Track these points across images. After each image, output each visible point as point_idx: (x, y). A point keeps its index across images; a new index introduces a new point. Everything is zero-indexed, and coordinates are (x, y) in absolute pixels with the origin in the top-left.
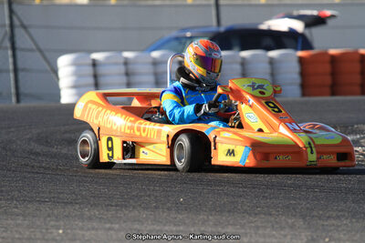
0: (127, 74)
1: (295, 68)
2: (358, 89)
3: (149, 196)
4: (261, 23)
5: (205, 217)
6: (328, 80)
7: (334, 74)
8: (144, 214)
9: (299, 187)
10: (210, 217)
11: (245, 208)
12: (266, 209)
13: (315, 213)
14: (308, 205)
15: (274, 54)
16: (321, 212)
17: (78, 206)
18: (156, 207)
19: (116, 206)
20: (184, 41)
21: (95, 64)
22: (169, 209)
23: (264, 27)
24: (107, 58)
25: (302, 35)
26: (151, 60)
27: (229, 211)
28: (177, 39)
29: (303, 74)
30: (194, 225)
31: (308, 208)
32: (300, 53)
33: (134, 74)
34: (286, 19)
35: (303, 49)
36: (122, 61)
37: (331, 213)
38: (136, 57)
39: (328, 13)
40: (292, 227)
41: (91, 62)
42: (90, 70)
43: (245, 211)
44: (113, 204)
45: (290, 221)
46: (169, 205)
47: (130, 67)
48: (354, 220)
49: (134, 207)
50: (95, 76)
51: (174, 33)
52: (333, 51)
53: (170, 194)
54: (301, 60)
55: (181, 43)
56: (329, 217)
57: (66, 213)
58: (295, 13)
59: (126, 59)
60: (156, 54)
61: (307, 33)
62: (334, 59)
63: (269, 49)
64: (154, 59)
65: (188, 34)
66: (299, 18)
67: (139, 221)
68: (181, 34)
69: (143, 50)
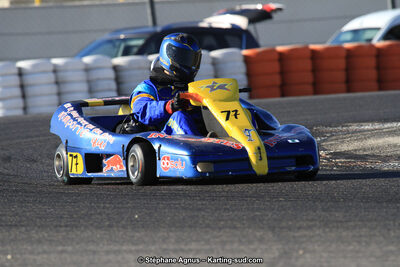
0: (57, 83)
1: (241, 68)
2: (310, 88)
3: (100, 214)
4: (201, 21)
5: (165, 234)
6: (277, 80)
7: (282, 73)
8: (99, 234)
9: (262, 197)
10: (171, 234)
11: (207, 222)
12: (229, 222)
13: (284, 224)
14: (275, 216)
15: (216, 54)
16: (290, 223)
17: (23, 229)
18: (110, 226)
19: (66, 226)
20: (117, 43)
21: (21, 73)
22: (124, 227)
23: (204, 24)
24: (34, 66)
25: (246, 32)
26: (83, 67)
27: (190, 227)
28: (110, 41)
29: (249, 74)
30: (154, 243)
31: (275, 220)
32: (245, 52)
33: (65, 82)
34: (228, 15)
35: (247, 48)
36: (51, 68)
37: (301, 223)
38: (66, 64)
39: (273, 6)
40: (261, 240)
41: (16, 71)
42: (16, 80)
43: (208, 226)
44: (63, 224)
45: (258, 234)
46: (123, 222)
47: (61, 74)
48: (327, 230)
49: (86, 227)
50: (22, 87)
51: (107, 36)
52: (280, 48)
53: (122, 210)
54: (246, 59)
55: (114, 46)
56: (299, 228)
57: (12, 237)
58: (238, 8)
59: (55, 66)
60: (87, 60)
61: (252, 29)
62: (282, 56)
63: (211, 48)
64: (86, 65)
65: (122, 36)
66: (242, 13)
67: (93, 241)
68: (115, 37)
69: (73, 56)
